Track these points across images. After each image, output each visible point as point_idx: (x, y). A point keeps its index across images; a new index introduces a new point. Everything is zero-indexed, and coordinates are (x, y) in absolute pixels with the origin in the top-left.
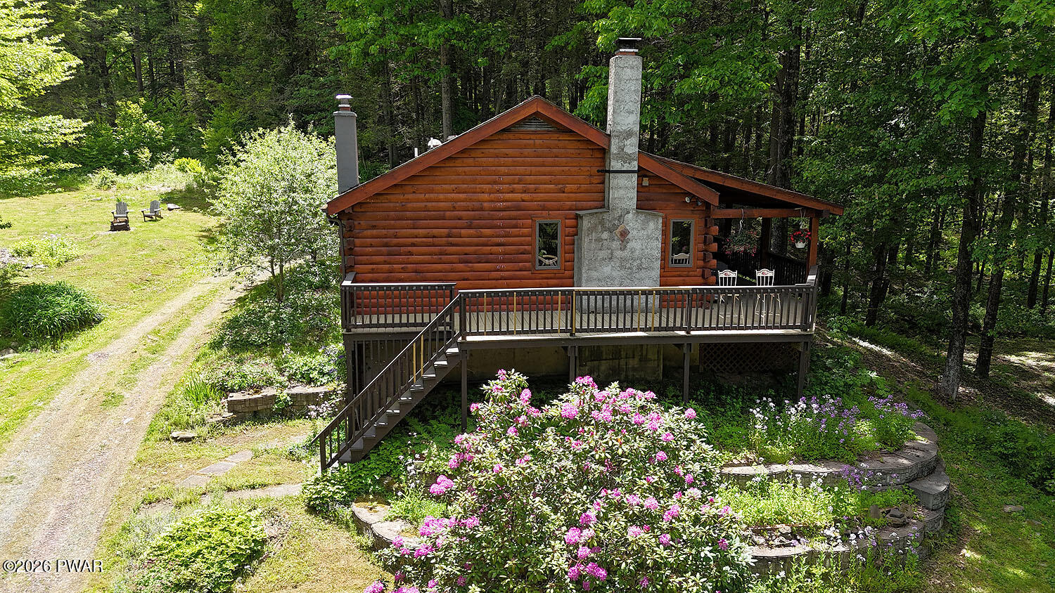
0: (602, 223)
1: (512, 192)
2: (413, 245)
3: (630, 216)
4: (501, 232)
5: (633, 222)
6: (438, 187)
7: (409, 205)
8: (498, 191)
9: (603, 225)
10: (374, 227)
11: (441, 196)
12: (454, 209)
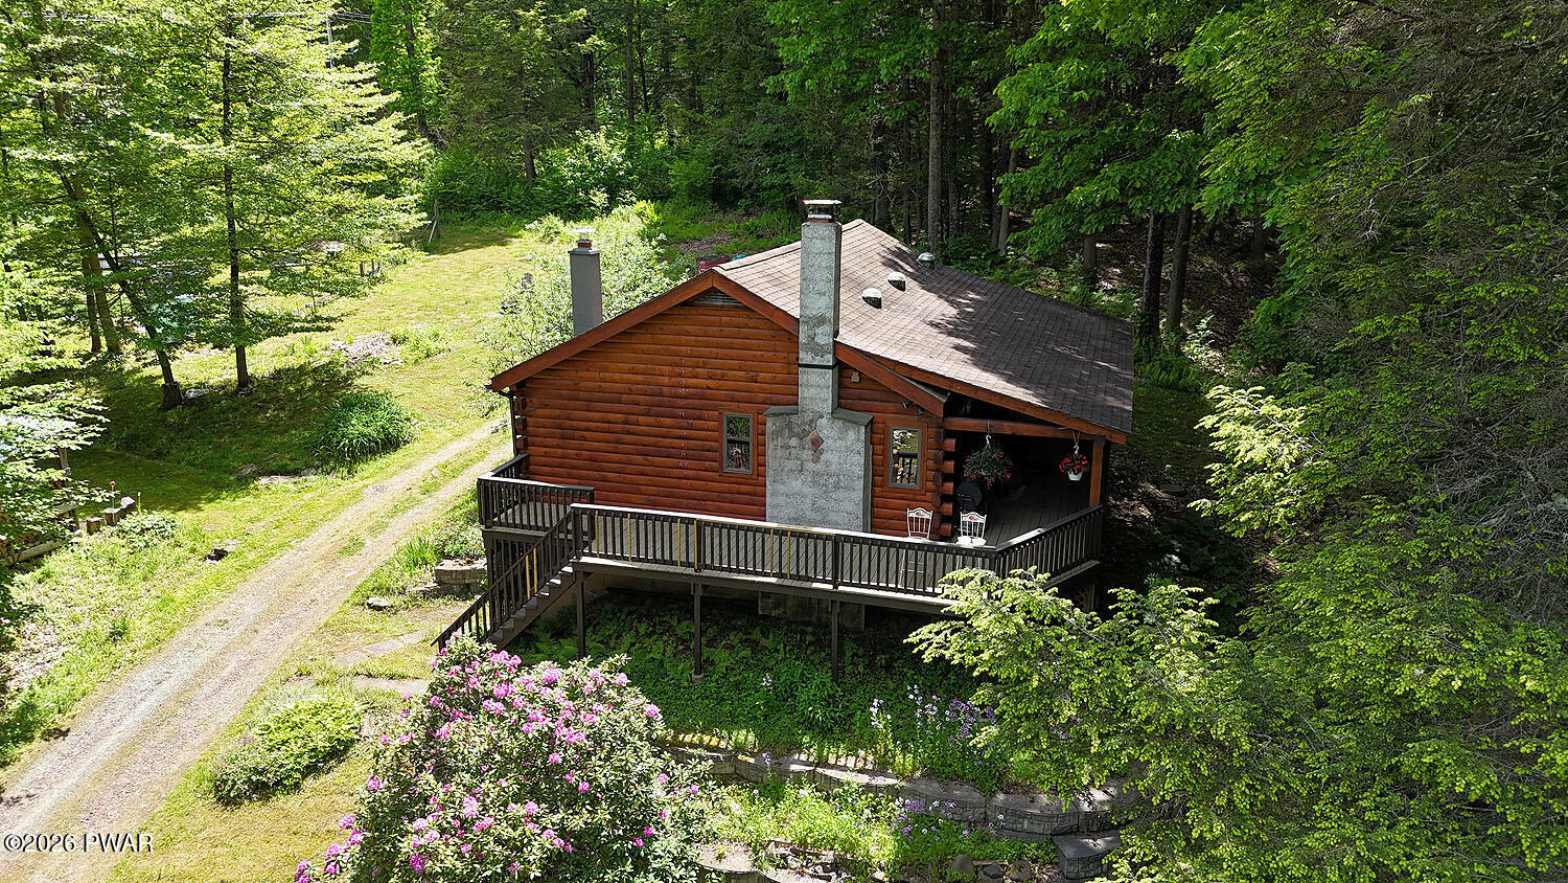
0: (789, 426)
1: (696, 377)
2: (587, 429)
3: (824, 421)
4: (684, 423)
5: (826, 428)
6: (612, 366)
7: (583, 384)
8: (680, 375)
9: (790, 430)
10: (546, 406)
11: (617, 376)
12: (631, 392)
